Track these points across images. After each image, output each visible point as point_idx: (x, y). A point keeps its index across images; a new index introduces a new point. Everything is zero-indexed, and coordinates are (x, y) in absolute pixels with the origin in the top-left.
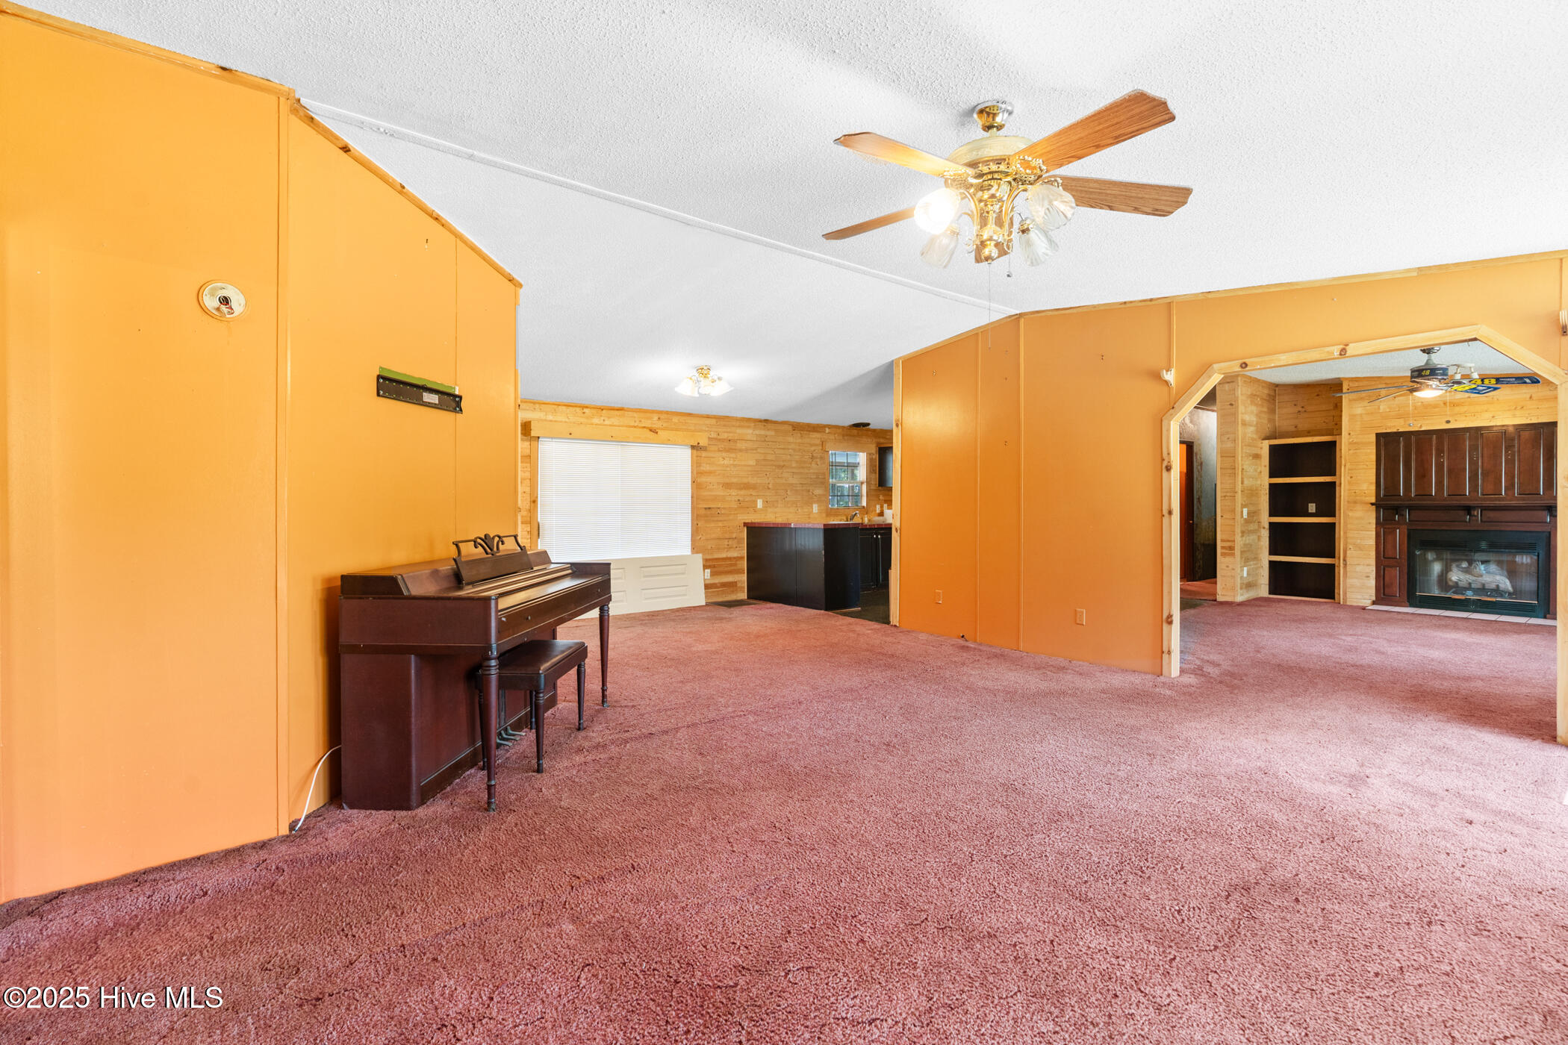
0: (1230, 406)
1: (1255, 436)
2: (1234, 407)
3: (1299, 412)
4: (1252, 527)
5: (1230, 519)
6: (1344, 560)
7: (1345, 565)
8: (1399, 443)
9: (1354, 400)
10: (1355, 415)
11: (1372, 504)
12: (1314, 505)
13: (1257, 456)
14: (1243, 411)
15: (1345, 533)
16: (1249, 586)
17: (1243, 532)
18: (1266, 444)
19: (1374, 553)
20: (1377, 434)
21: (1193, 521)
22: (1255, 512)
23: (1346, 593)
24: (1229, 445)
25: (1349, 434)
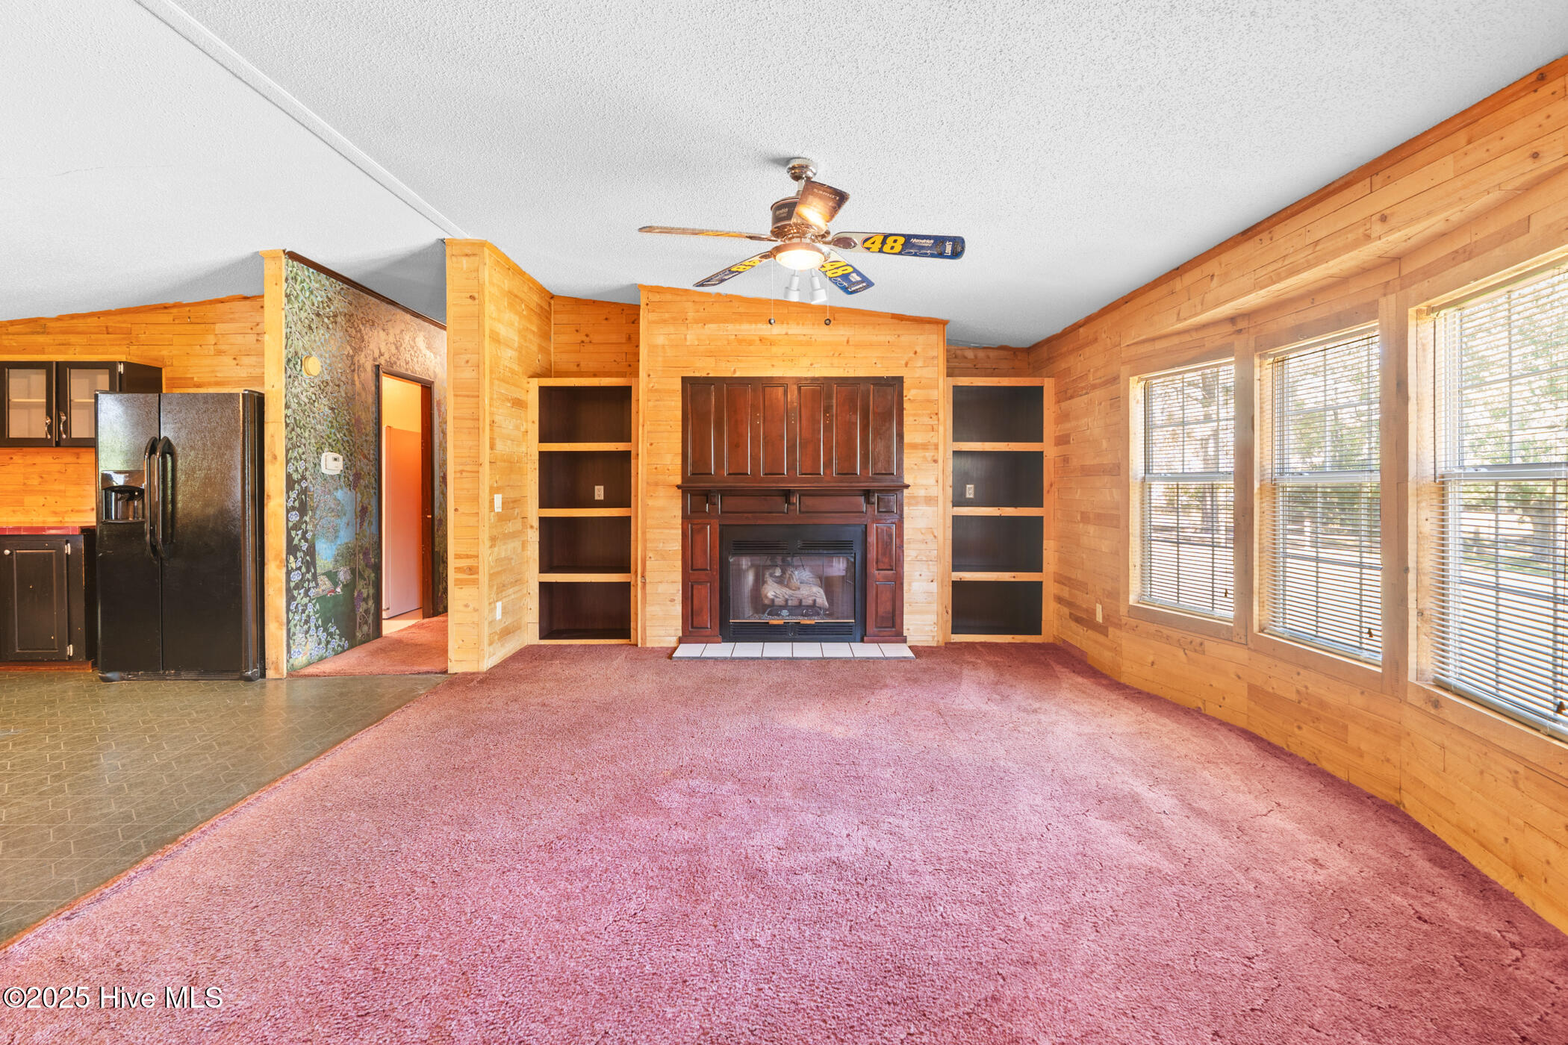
0: (470, 301)
1: (516, 367)
2: (477, 301)
3: (583, 342)
4: (510, 527)
5: (468, 515)
6: (643, 576)
7: (644, 584)
8: (709, 394)
9: (654, 322)
10: (656, 346)
11: (678, 487)
12: (602, 487)
13: (519, 404)
14: (495, 315)
15: (644, 533)
16: (506, 633)
17: (493, 539)
18: (535, 384)
19: (680, 563)
20: (683, 378)
21: (433, 514)
22: (515, 501)
23: (645, 629)
24: (468, 374)
25: (649, 376)
